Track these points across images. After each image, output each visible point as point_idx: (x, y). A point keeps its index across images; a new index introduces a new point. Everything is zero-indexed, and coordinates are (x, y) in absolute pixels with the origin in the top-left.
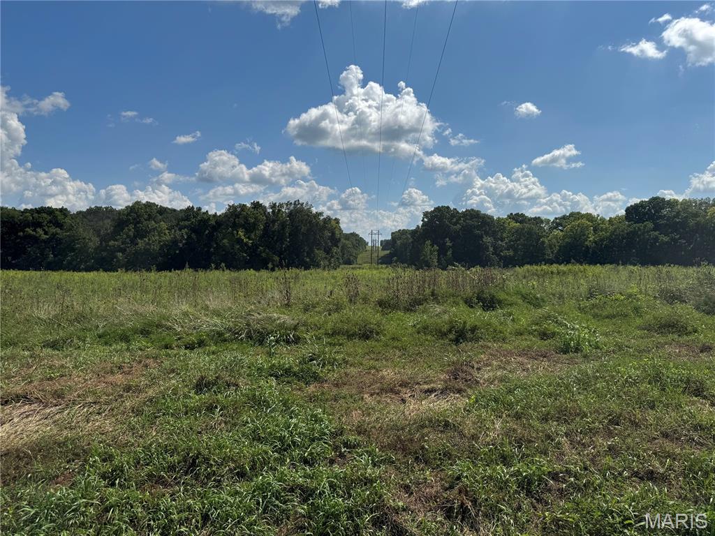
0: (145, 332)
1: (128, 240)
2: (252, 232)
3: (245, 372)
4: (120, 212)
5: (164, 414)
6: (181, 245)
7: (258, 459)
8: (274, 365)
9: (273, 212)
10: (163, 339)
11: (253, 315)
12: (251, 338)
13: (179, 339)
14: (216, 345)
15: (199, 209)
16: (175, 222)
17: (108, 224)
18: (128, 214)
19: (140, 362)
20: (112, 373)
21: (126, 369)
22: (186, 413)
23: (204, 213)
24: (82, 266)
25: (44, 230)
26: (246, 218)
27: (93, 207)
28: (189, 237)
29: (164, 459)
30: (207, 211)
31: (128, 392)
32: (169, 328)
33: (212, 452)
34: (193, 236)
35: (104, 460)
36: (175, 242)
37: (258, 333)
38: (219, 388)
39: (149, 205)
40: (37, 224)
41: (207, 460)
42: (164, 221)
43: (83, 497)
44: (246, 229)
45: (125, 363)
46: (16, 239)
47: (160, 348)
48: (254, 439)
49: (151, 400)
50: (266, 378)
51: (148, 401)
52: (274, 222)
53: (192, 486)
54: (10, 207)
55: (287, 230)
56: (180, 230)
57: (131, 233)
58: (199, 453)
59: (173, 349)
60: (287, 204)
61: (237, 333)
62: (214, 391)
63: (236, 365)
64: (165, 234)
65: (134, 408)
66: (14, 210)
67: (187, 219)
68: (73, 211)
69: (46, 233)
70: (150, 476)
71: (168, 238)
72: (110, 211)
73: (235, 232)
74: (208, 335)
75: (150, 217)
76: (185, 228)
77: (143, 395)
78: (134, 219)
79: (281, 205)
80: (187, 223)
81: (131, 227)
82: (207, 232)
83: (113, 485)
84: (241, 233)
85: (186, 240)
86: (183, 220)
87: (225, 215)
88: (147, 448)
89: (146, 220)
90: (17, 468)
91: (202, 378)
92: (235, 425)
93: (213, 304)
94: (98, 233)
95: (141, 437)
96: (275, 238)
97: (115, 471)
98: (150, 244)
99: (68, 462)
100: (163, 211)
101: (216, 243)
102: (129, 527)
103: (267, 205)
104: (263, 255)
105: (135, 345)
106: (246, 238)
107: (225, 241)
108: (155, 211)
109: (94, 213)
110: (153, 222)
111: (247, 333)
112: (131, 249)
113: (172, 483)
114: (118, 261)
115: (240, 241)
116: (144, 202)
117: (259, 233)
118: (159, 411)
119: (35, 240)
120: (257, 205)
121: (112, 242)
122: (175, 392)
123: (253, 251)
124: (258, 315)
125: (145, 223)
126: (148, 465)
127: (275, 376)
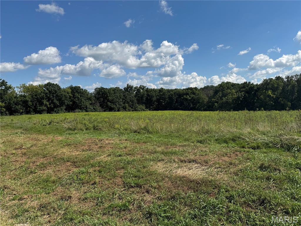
0: (234, 140)
1: (219, 98)
2: (276, 91)
3: (283, 164)
4: (216, 87)
5: (247, 177)
6: (241, 99)
7: (295, 208)
8: (298, 163)
9: (288, 81)
10: (241, 144)
11: (284, 136)
12: (283, 147)
13: (248, 144)
14: (265, 149)
15: (250, 83)
16: (238, 89)
17: (211, 92)
18: (219, 87)
19: (234, 153)
20: (223, 156)
21: (229, 155)
22: (257, 179)
23: (252, 84)
24: (202, 109)
25: (189, 96)
26: (273, 85)
27: (206, 86)
28: (244, 95)
29: (250, 197)
30: (253, 83)
31: (231, 165)
32: (243, 139)
33: (272, 199)
34: (247, 95)
35: (226, 191)
36: (238, 98)
37: (287, 145)
38: (270, 170)
39: (228, 83)
40: (187, 94)
41: (269, 202)
42: (234, 89)
43: (221, 204)
44: (273, 90)
45: (228, 152)
46: (181, 100)
47: (241, 147)
48: (292, 198)
49: (241, 170)
50: (294, 169)
51: (240, 170)
52: (288, 85)
53: (263, 211)
54: (179, 89)
55: (296, 89)
56: (241, 92)
57: (221, 95)
58: (266, 198)
59: (246, 148)
60: (296, 76)
61: (276, 144)
62: (269, 171)
63: (278, 160)
64: (234, 95)
65: (234, 172)
66: (180, 89)
67: (244, 87)
68: (199, 88)
69: (190, 97)
70: (245, 202)
71: (236, 96)
72: (212, 87)
73: (267, 92)
74: (261, 144)
75: (228, 88)
76: (243, 91)
77: (237, 168)
78: (222, 89)
79: (292, 77)
80: (244, 89)
81: (220, 92)
82: (253, 93)
83: (231, 202)
84: (270, 92)
85: (243, 97)
86: (242, 88)
87: (262, 84)
88: (242, 190)
89: (226, 89)
90: (197, 187)
91: (262, 164)
92: (281, 189)
93: (261, 129)
94: (207, 96)
95: (239, 185)
96: (289, 93)
97: (231, 197)
98: (228, 99)
99: (213, 189)
100: (233, 85)
101: (258, 98)
102: (239, 221)
103: (284, 77)
104: (282, 102)
105: (230, 145)
106: (272, 94)
107: (262, 96)
108: (230, 85)
109: (206, 88)
110: (229, 90)
111: (281, 145)
112: (220, 102)
113: (254, 208)
114: (215, 107)
115: (269, 96)
116: (226, 82)
117: (279, 91)
118: (245, 175)
119: (187, 99)
120: (278, 78)
121: (213, 99)
122: (251, 168)
123: (276, 100)
124: (286, 137)
125: (226, 91)
126: (243, 197)
127: (299, 169)
